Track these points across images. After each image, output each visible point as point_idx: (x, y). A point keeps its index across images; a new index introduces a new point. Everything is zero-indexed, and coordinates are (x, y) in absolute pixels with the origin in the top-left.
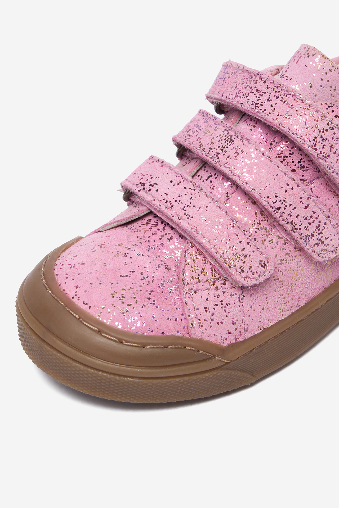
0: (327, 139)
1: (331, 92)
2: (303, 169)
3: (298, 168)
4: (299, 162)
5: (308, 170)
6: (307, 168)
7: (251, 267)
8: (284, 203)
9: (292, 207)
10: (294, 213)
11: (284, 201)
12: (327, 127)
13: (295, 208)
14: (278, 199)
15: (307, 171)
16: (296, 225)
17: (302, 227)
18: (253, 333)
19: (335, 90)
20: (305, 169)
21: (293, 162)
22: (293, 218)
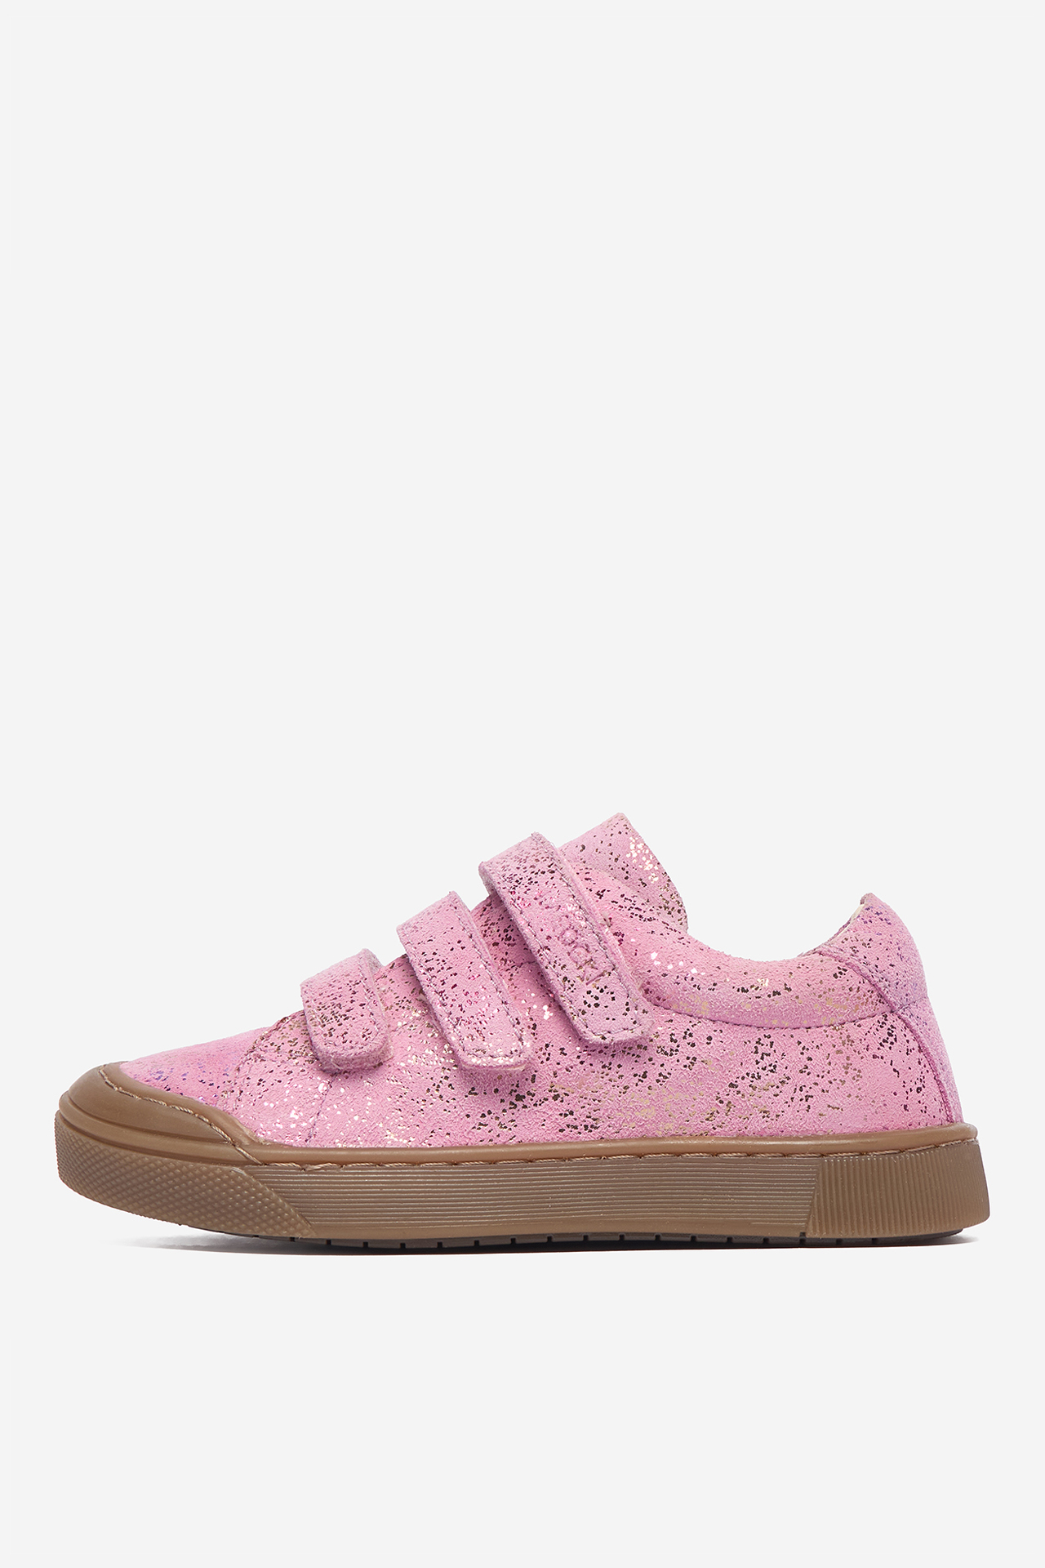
0: (536, 882)
1: (609, 862)
2: (507, 942)
3: (503, 939)
4: (506, 931)
5: (515, 944)
6: (514, 940)
7: (346, 1033)
8: (442, 963)
9: (451, 971)
10: (451, 981)
11: (443, 961)
12: (546, 869)
13: (455, 974)
14: (436, 957)
15: (513, 945)
16: (447, 998)
17: (456, 1004)
18: (322, 1144)
19: (617, 859)
20: (511, 942)
21: (498, 931)
22: (447, 987)
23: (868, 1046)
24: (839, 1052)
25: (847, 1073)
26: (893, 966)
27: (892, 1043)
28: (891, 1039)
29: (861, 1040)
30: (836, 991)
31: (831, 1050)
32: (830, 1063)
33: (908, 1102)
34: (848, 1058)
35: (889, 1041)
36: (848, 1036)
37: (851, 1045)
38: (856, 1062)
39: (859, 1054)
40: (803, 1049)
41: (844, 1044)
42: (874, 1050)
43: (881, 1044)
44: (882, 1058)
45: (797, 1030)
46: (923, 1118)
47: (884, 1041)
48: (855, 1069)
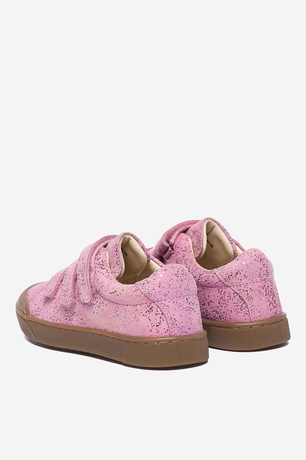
23: (142, 312)
24: (134, 313)
25: (135, 319)
26: (154, 289)
27: (150, 312)
28: (151, 311)
29: (140, 310)
30: (133, 296)
31: (132, 312)
32: (131, 316)
33: (152, 329)
34: (136, 315)
35: (150, 311)
36: (137, 309)
37: (137, 311)
38: (138, 316)
39: (139, 314)
40: (125, 311)
41: (135, 310)
42: (144, 313)
43: (146, 312)
44: (146, 316)
45: (125, 306)
46: (157, 334)
47: (148, 311)
48: (137, 318)
